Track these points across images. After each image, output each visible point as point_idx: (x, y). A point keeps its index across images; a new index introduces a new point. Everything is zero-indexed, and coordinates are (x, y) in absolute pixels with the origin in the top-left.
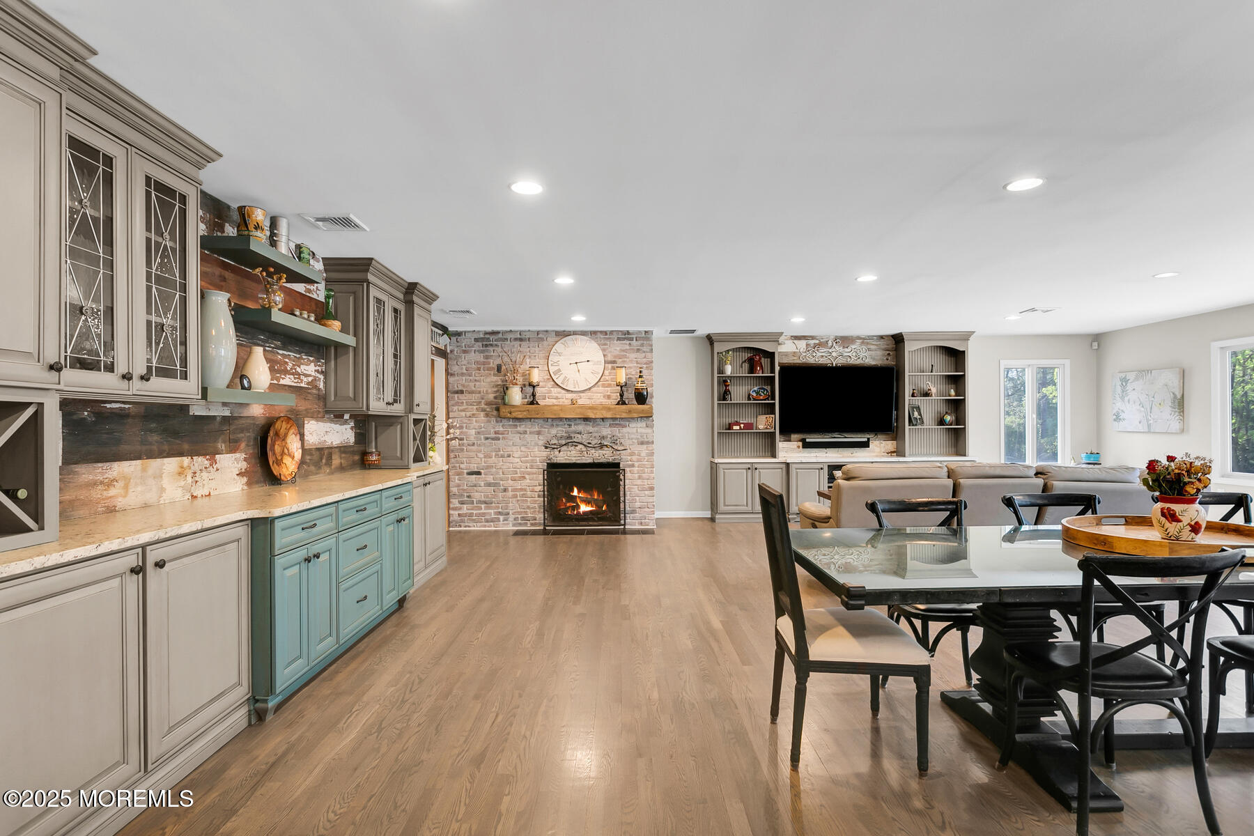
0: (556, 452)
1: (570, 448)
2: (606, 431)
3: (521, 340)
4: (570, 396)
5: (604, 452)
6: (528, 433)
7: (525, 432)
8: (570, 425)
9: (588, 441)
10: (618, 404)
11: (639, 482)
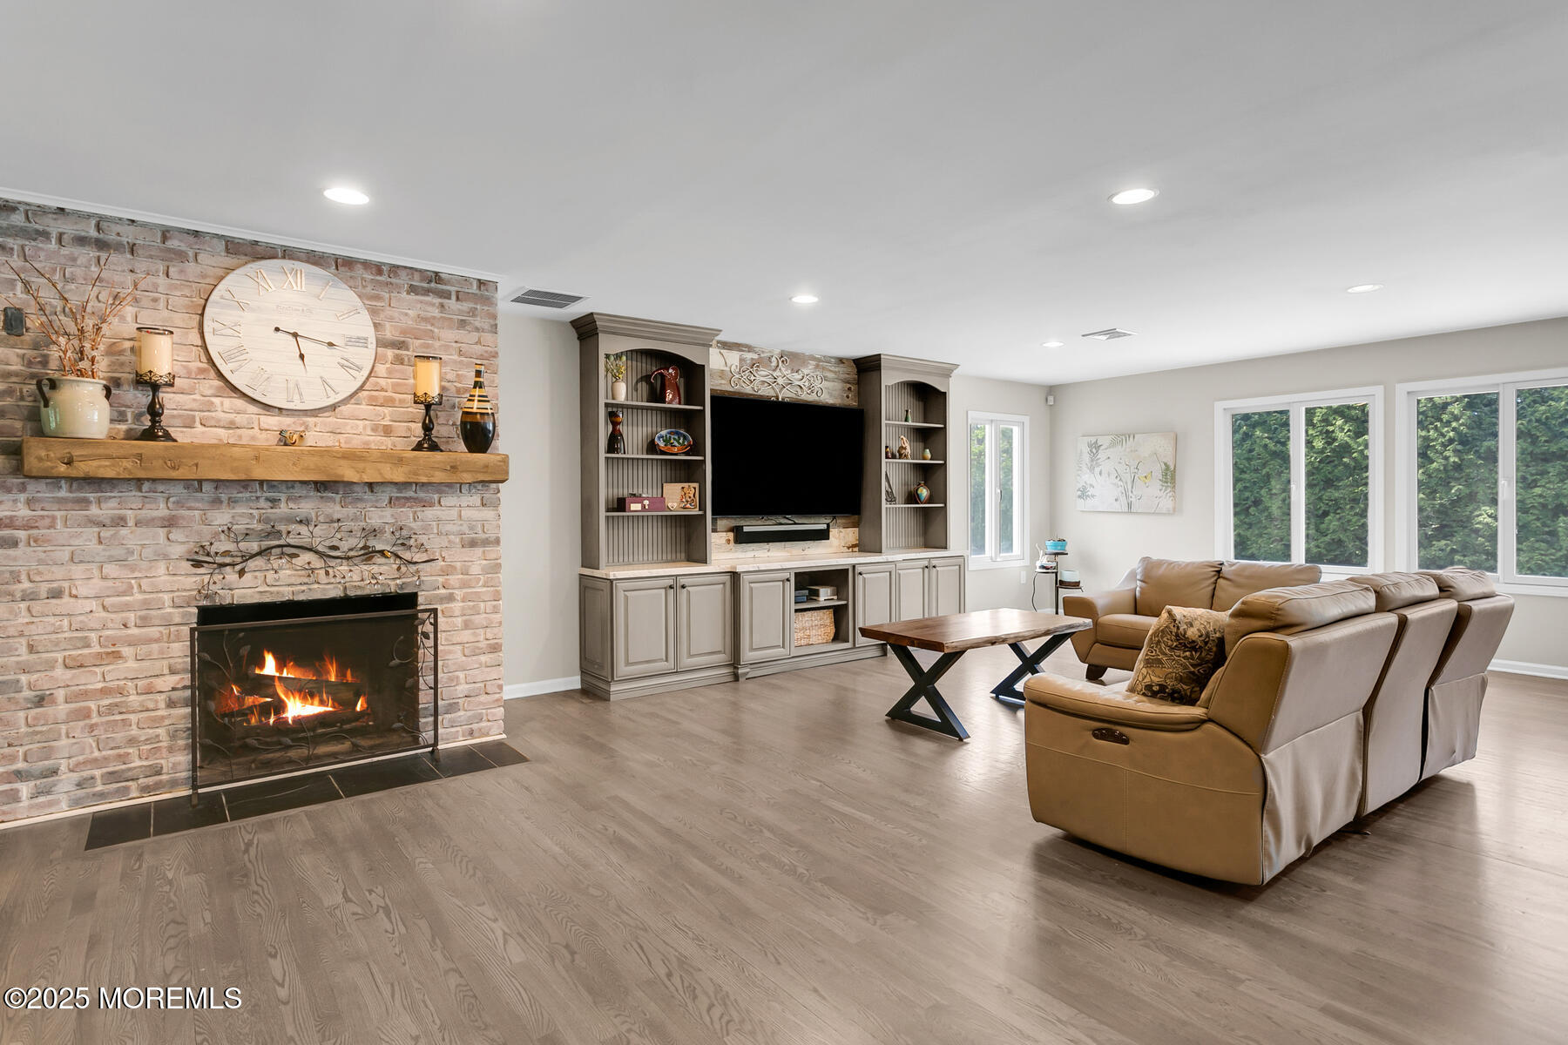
0: (231, 575)
1: (276, 563)
2: (380, 515)
3: (101, 245)
4: (273, 422)
5: (375, 569)
6: (131, 523)
7: (120, 521)
8: (274, 502)
9: (328, 543)
10: (419, 447)
11: (466, 636)
